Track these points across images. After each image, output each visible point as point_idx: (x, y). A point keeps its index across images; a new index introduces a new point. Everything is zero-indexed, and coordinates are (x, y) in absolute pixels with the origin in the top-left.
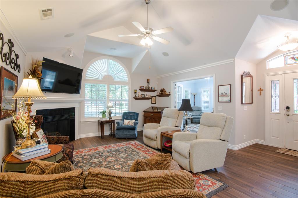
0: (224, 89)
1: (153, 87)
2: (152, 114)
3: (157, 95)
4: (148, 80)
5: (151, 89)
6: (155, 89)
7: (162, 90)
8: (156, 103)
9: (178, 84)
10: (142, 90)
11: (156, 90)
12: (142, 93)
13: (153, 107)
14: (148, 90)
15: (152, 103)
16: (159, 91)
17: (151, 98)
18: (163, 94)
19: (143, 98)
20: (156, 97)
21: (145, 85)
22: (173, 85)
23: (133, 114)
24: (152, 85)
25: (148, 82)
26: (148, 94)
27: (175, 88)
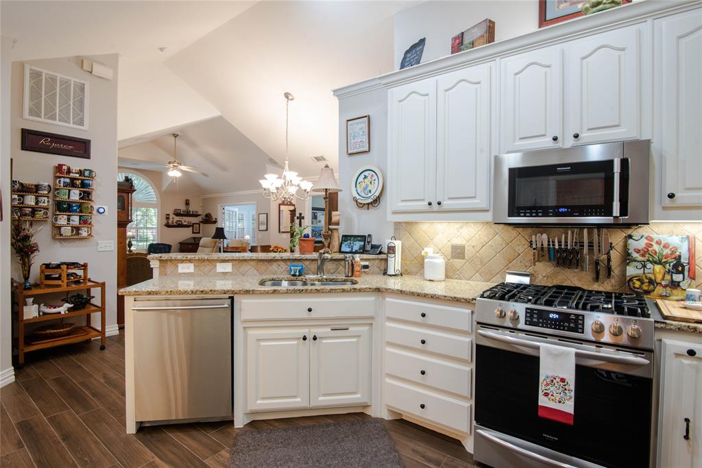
0: (263, 218)
1: (195, 210)
2: (191, 247)
3: (201, 222)
4: (187, 200)
5: (191, 213)
6: (199, 213)
7: (207, 216)
8: (199, 233)
9: (226, 208)
10: (177, 214)
11: (200, 215)
12: (177, 218)
13: (194, 238)
14: (187, 214)
15: (193, 233)
16: (204, 217)
17: (193, 226)
18: (209, 219)
19: (180, 225)
20: (199, 224)
21: (183, 208)
22: (220, 209)
23: (163, 246)
24: (192, 208)
25: (187, 203)
26: (185, 220)
27: (224, 213)
